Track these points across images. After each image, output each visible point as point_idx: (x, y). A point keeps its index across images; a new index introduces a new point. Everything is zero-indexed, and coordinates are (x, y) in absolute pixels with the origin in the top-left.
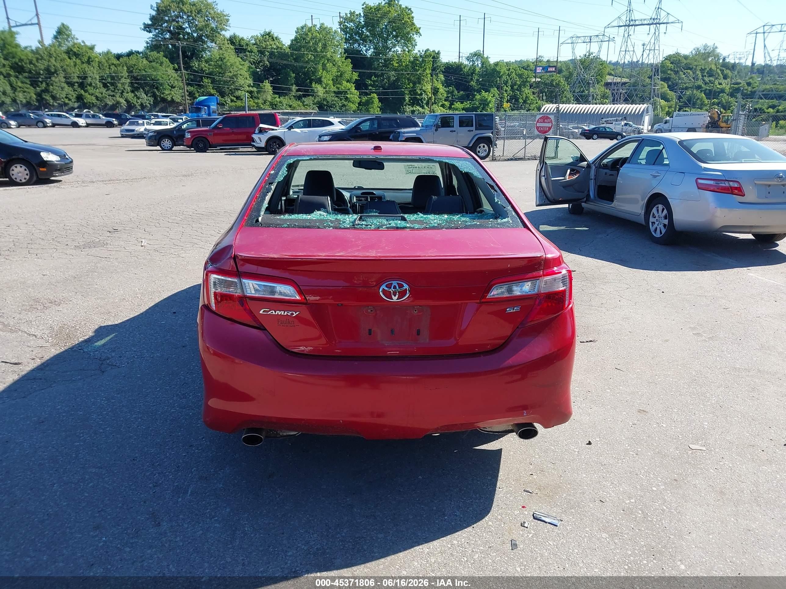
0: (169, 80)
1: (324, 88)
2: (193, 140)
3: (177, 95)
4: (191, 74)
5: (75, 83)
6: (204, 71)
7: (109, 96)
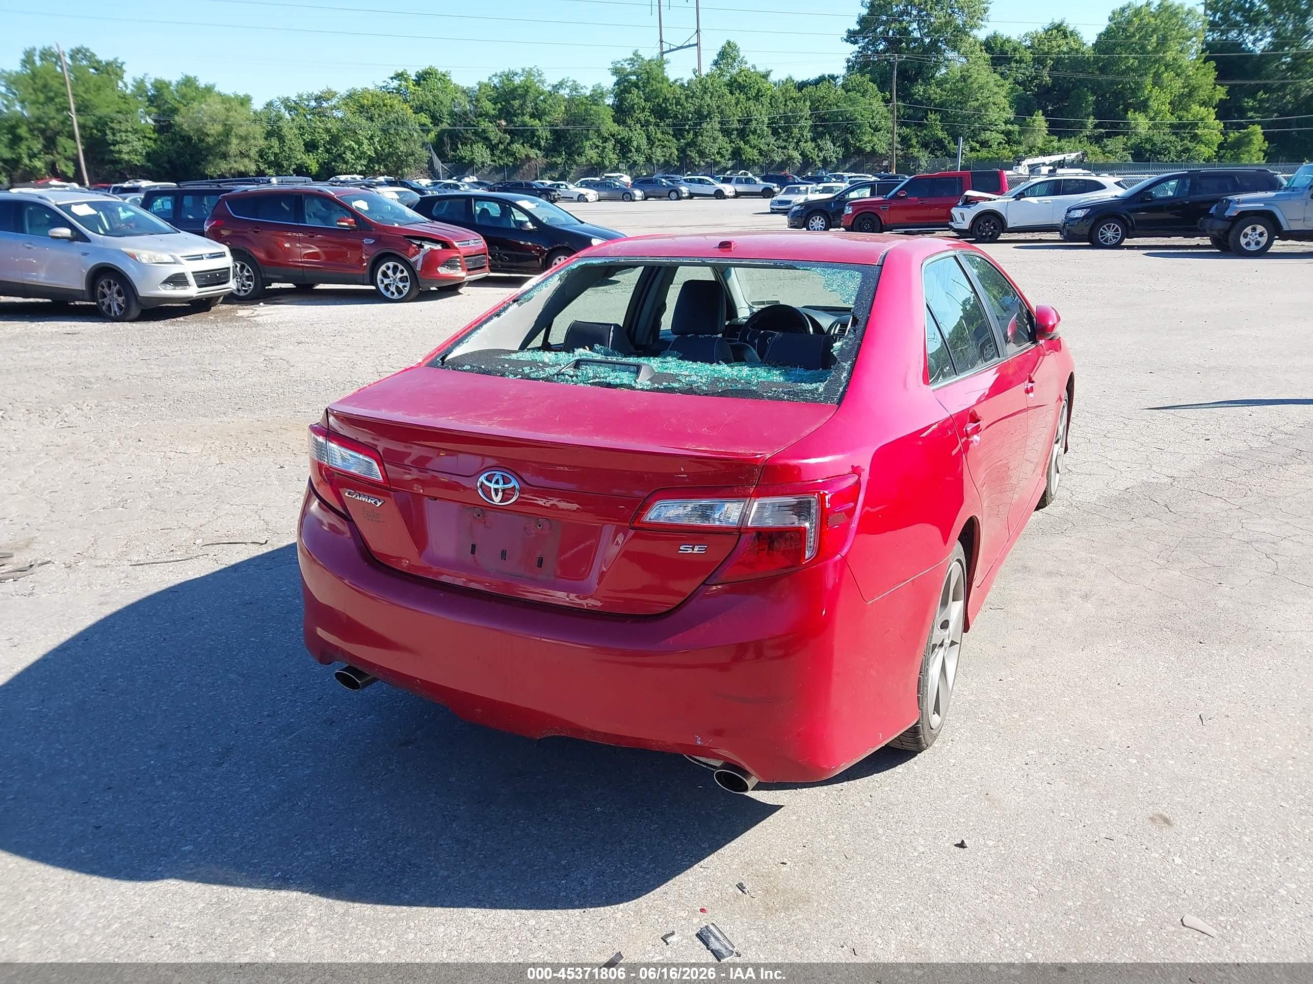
0: (872, 118)
1: (1151, 119)
2: (856, 217)
3: (881, 143)
4: (910, 108)
5: (733, 130)
6: (933, 100)
7: (778, 148)
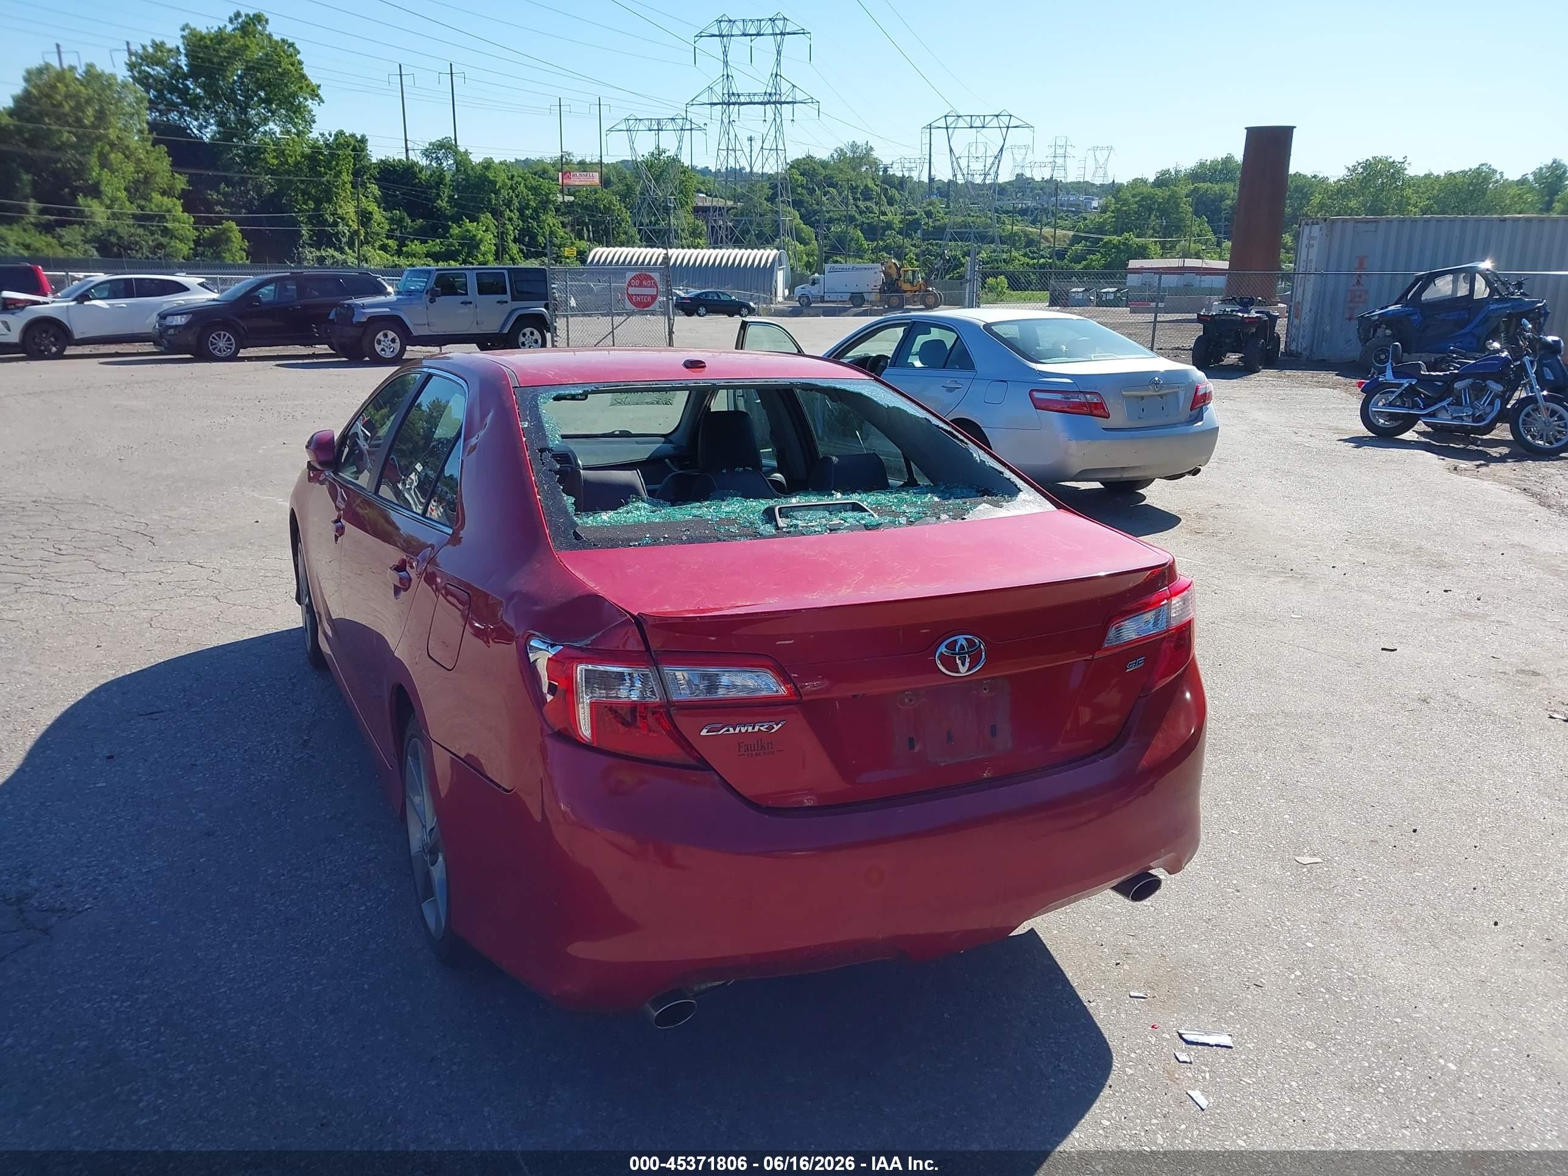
1: (108, 207)
